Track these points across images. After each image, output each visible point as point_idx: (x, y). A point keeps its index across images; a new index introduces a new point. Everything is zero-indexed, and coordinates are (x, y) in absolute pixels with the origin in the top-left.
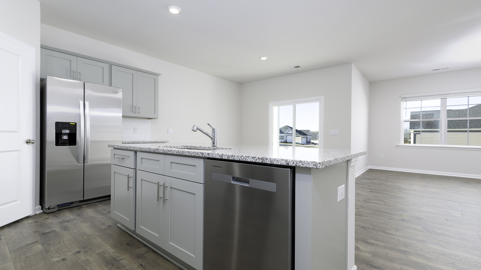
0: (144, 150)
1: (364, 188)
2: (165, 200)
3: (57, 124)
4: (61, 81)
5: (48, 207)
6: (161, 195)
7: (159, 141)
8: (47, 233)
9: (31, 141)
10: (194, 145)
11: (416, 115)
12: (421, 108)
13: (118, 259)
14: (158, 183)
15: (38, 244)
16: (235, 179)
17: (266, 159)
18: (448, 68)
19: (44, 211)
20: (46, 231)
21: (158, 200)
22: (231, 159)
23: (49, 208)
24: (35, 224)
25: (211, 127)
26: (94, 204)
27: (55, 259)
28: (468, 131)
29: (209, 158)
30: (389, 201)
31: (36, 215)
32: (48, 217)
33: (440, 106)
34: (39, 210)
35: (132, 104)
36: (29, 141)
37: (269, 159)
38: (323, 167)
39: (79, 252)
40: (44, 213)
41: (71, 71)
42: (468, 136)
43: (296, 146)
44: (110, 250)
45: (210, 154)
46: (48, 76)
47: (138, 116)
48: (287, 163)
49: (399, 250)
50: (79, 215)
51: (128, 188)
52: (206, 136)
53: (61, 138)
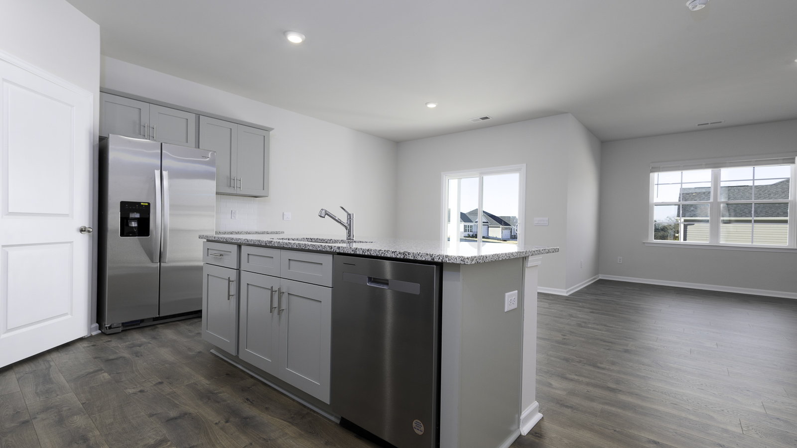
0: (252, 243)
1: (583, 307)
2: (280, 311)
3: (123, 204)
4: (130, 141)
5: (109, 326)
6: (276, 304)
7: (270, 230)
8: (113, 360)
9: (87, 230)
10: (321, 238)
11: (688, 194)
12: (682, 183)
13: (216, 392)
14: (272, 287)
15: (104, 372)
16: (372, 280)
17: (409, 254)
18: (720, 122)
19: (103, 331)
20: (111, 357)
21: (271, 311)
22: (366, 254)
23: (110, 328)
24: (93, 348)
25: (346, 212)
26: (174, 323)
27: (131, 391)
28: (753, 221)
29: (339, 254)
30: (614, 326)
31: (91, 336)
32: (110, 340)
33: (710, 181)
34: (96, 330)
35: (229, 175)
36: (84, 229)
37: (412, 254)
38: (473, 263)
39: (161, 383)
40: (103, 334)
41: (140, 125)
42: (753, 229)
43: (483, 241)
44: (204, 382)
45: (341, 248)
46: (110, 135)
47: (239, 192)
48: (432, 259)
49: (608, 387)
50: (154, 338)
51: (229, 296)
52: (339, 224)
53: (127, 225)
